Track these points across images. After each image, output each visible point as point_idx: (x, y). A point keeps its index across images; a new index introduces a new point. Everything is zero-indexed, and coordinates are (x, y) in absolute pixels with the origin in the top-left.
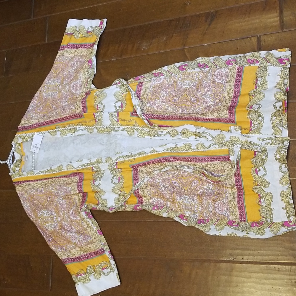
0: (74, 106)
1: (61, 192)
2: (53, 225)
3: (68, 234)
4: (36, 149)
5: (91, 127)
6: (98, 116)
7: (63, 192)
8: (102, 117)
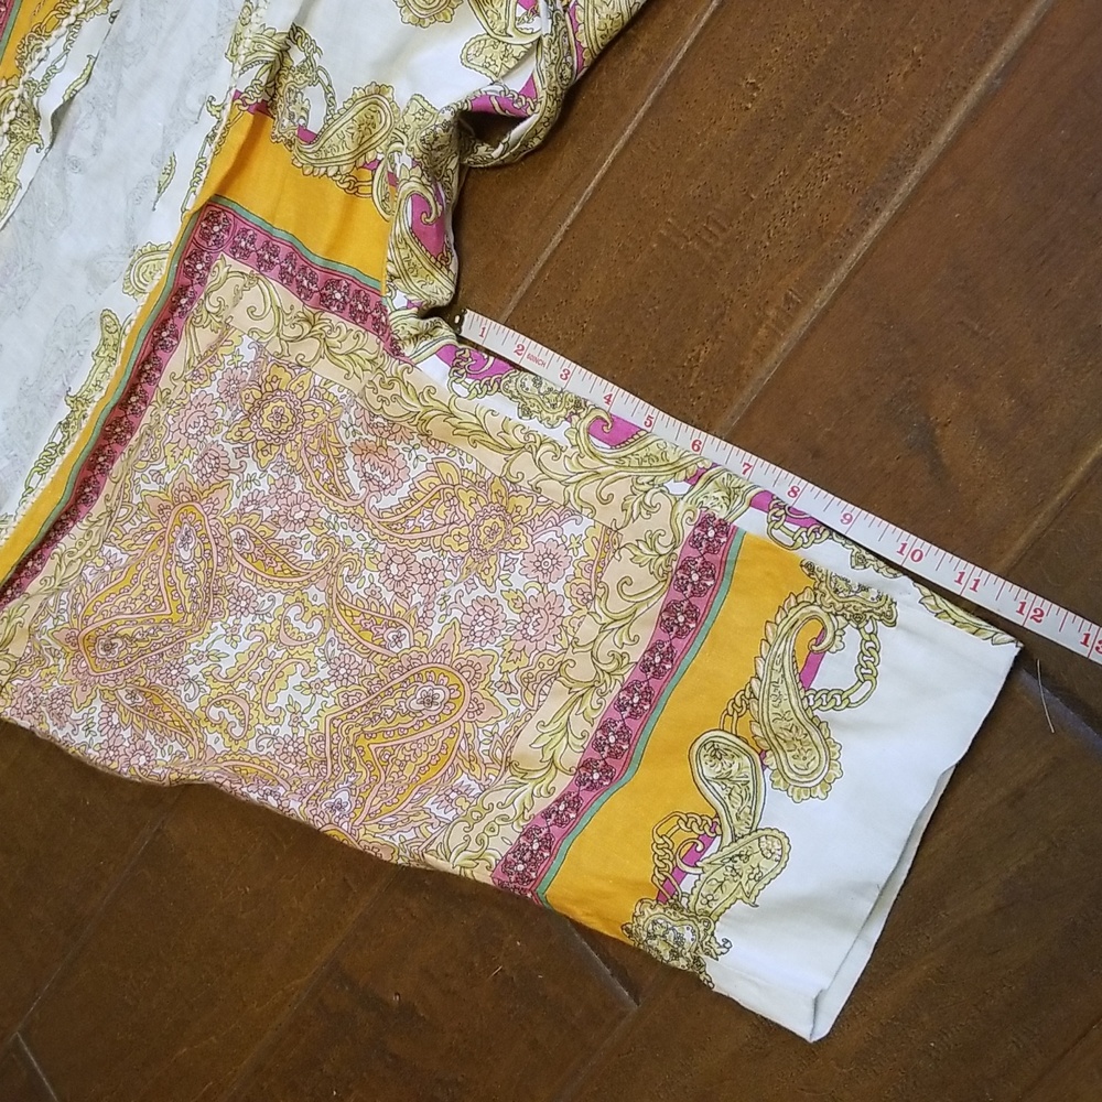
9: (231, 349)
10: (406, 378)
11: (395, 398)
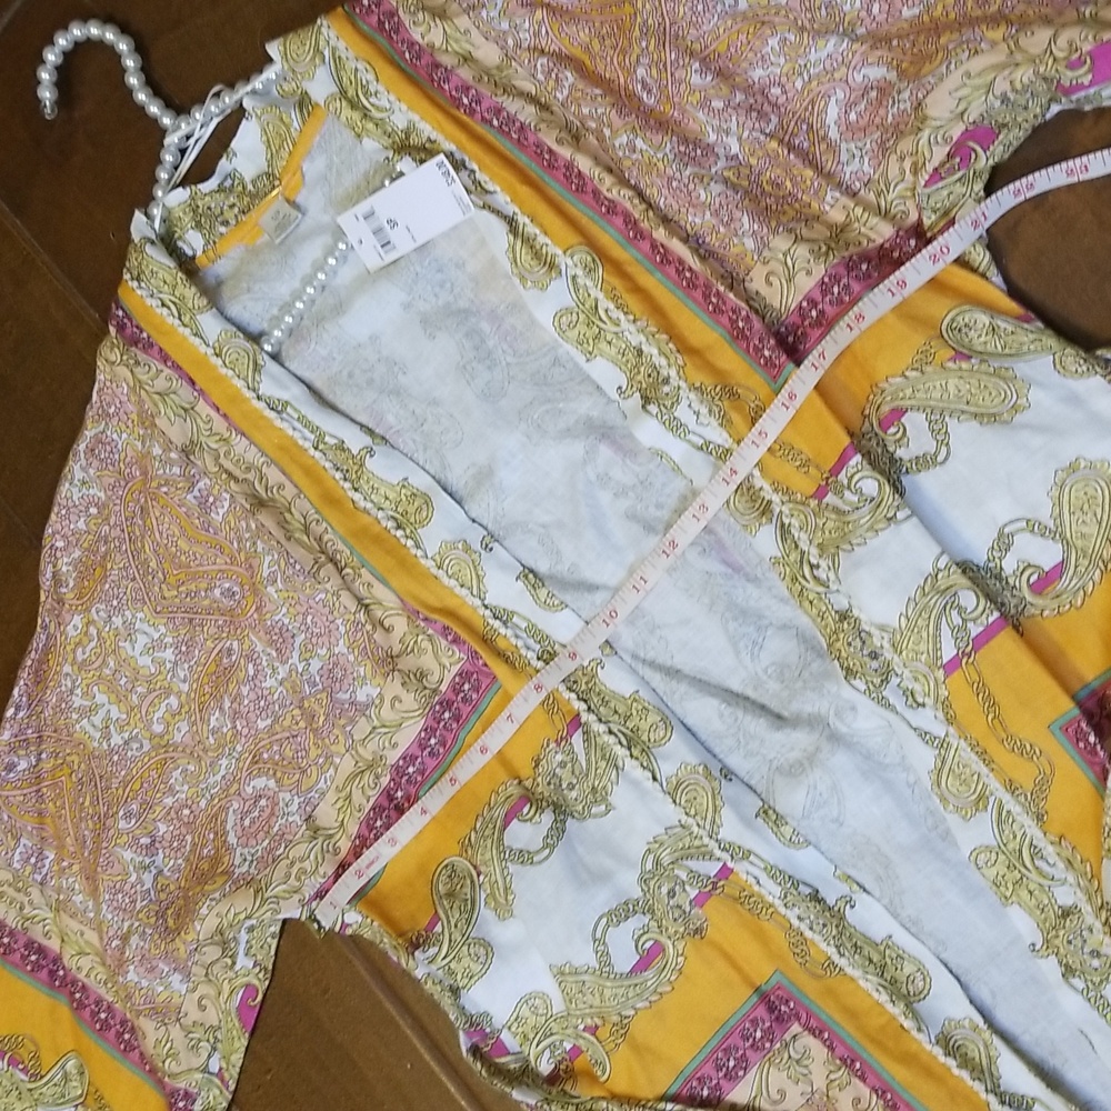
0: (766, 245)
1: (307, 653)
2: (126, 735)
3: (128, 855)
4: (371, 241)
5: (767, 487)
6: (859, 492)
7: (315, 665)
8: (871, 528)
9: (369, 676)
10: (296, 897)
11: (288, 876)
